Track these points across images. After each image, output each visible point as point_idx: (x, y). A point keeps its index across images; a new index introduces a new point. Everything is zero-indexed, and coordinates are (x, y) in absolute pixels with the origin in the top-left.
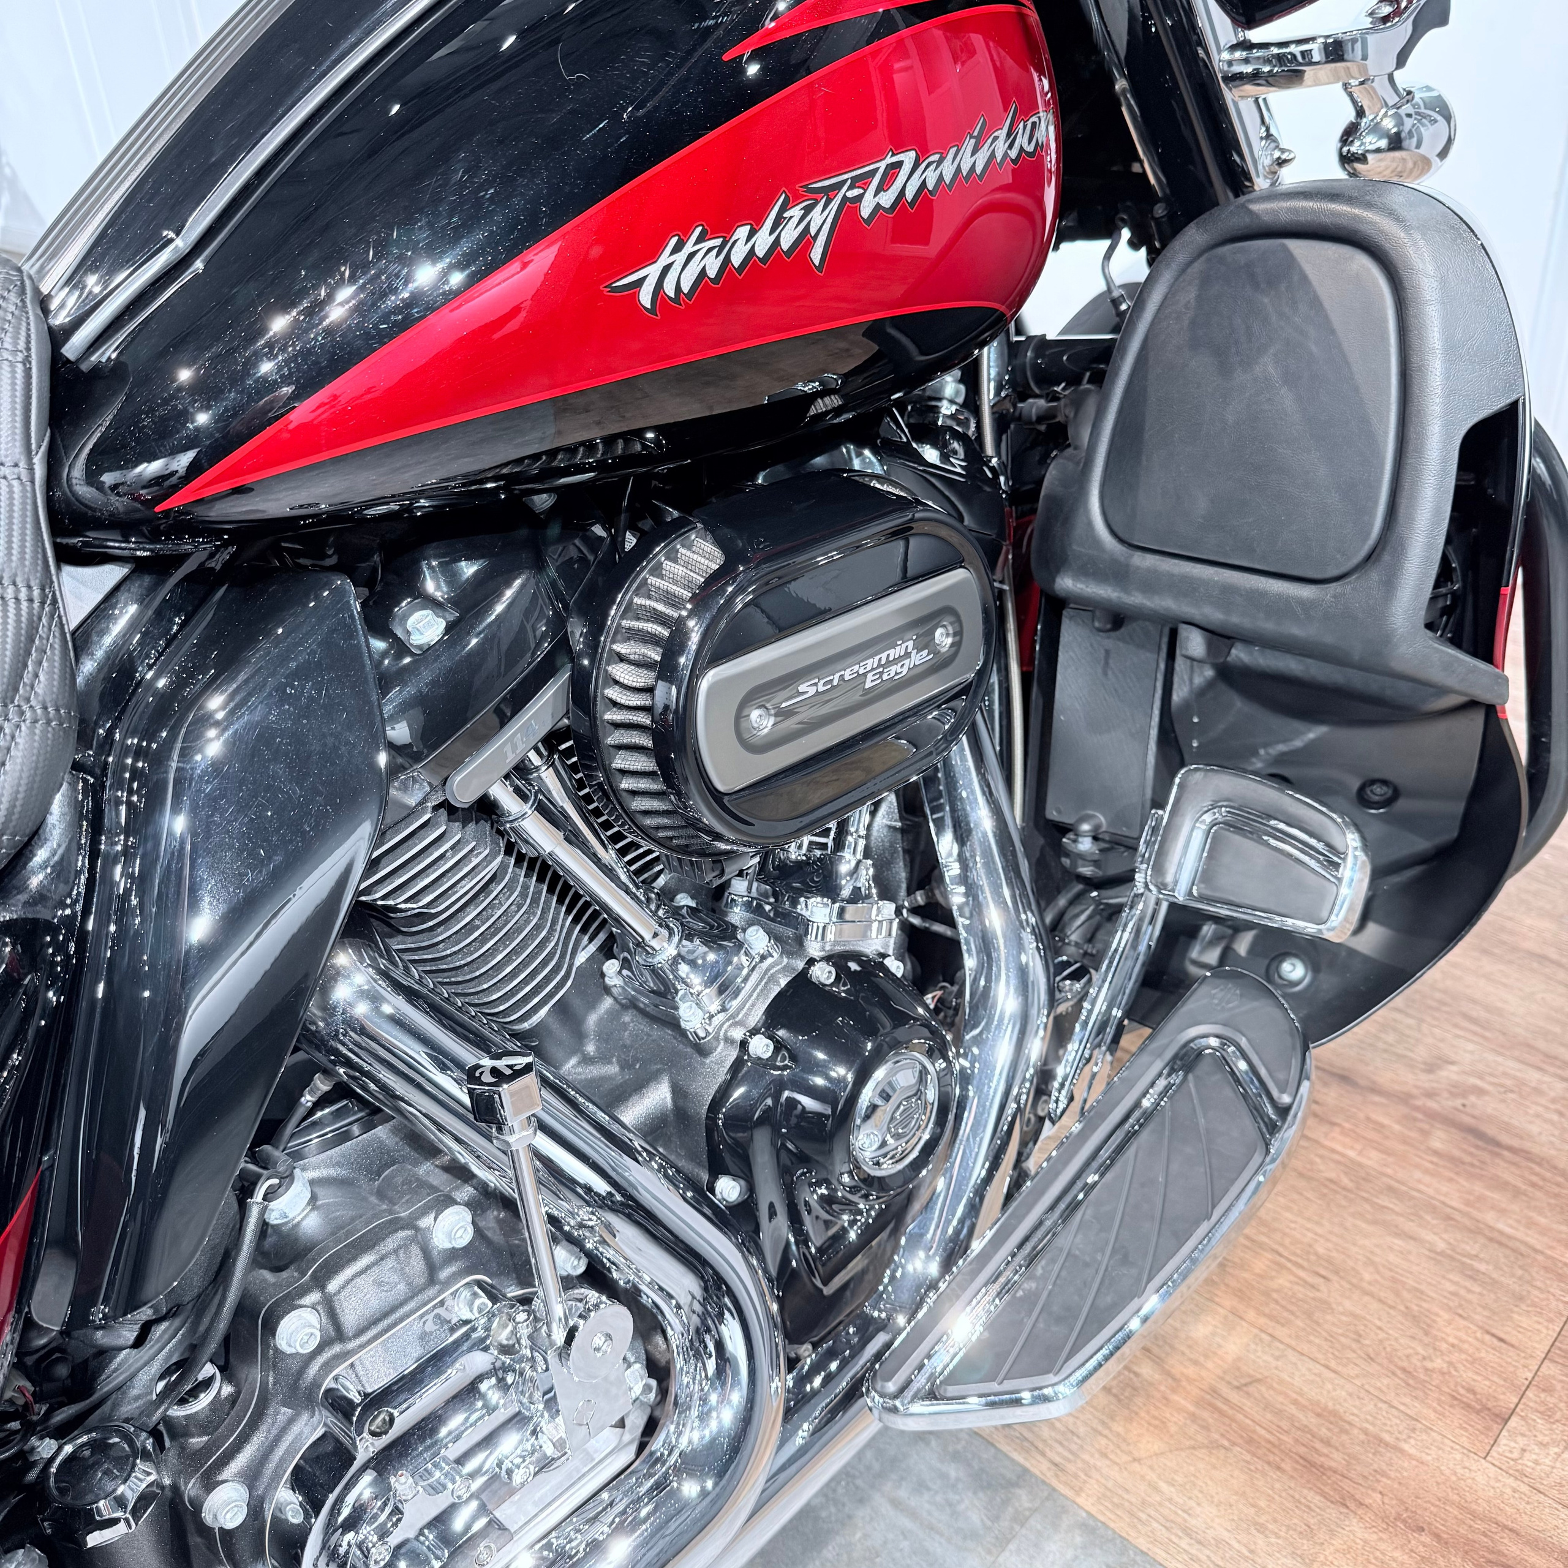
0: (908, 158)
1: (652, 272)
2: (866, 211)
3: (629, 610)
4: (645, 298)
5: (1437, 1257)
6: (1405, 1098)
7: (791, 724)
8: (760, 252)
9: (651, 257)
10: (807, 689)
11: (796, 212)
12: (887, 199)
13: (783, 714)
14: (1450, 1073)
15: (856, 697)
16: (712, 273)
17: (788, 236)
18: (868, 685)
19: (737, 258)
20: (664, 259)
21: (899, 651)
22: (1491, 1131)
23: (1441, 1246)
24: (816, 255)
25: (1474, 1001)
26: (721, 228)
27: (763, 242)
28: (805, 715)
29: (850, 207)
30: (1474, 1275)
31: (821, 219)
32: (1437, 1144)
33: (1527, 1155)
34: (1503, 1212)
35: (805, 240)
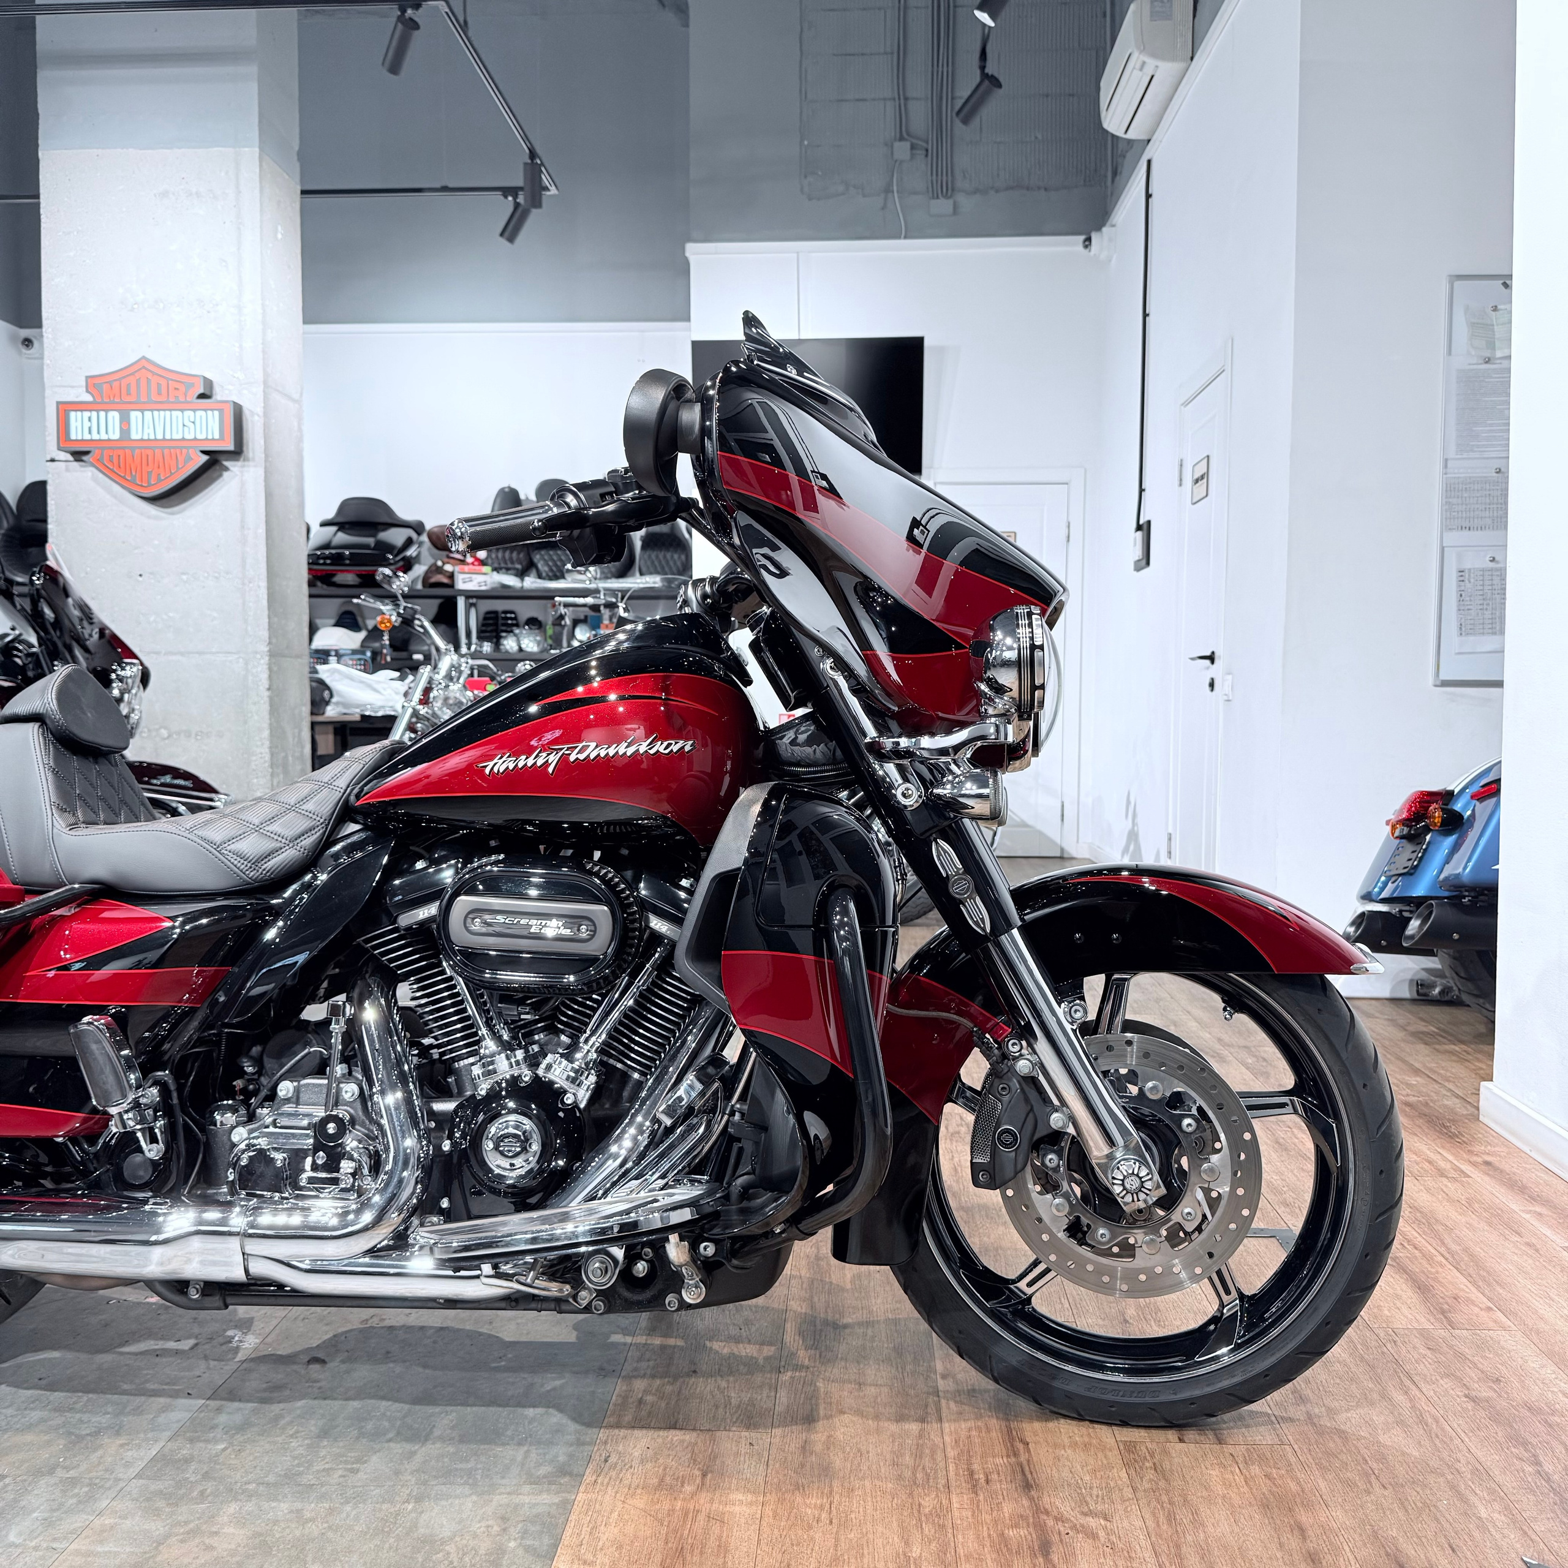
1: (491, 764)
2: (572, 758)
4: (487, 771)
6: (1041, 1512)
7: (491, 930)
8: (529, 765)
9: (492, 760)
10: (500, 918)
11: (544, 754)
12: (582, 757)
13: (487, 924)
14: (1096, 1523)
15: (525, 933)
16: (511, 768)
17: (540, 762)
18: (532, 930)
19: (520, 765)
20: (495, 761)
21: (553, 923)
23: (915, 1554)
24: (550, 770)
26: (517, 755)
27: (530, 761)
28: (498, 929)
29: (565, 758)
31: (553, 759)
32: (1012, 1533)
35: (546, 764)
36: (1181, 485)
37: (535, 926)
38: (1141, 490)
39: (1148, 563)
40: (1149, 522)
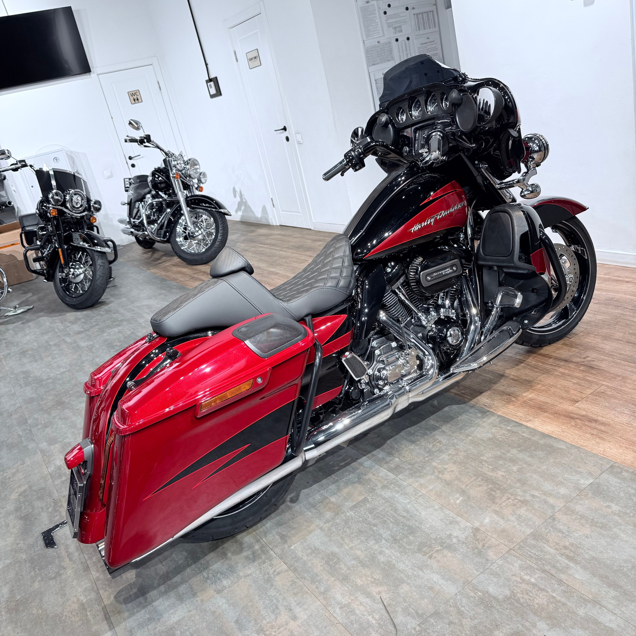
0: (443, 212)
1: (413, 229)
2: (438, 218)
3: (412, 266)
4: (412, 231)
5: (574, 383)
6: (577, 363)
7: (433, 279)
9: (413, 227)
10: (435, 274)
11: (429, 220)
12: (441, 217)
13: (431, 277)
14: (589, 359)
15: (442, 276)
16: (420, 228)
17: (429, 223)
18: (444, 274)
19: (423, 226)
21: (448, 270)
22: (593, 366)
23: (575, 382)
24: (432, 224)
25: (599, 348)
26: (421, 223)
27: (426, 224)
28: (435, 277)
29: (436, 219)
30: (580, 385)
31: (432, 220)
32: (581, 369)
33: (599, 369)
34: (590, 377)
35: (431, 223)
36: (237, 61)
37: (443, 272)
38: (206, 65)
39: (221, 95)
40: (216, 78)
